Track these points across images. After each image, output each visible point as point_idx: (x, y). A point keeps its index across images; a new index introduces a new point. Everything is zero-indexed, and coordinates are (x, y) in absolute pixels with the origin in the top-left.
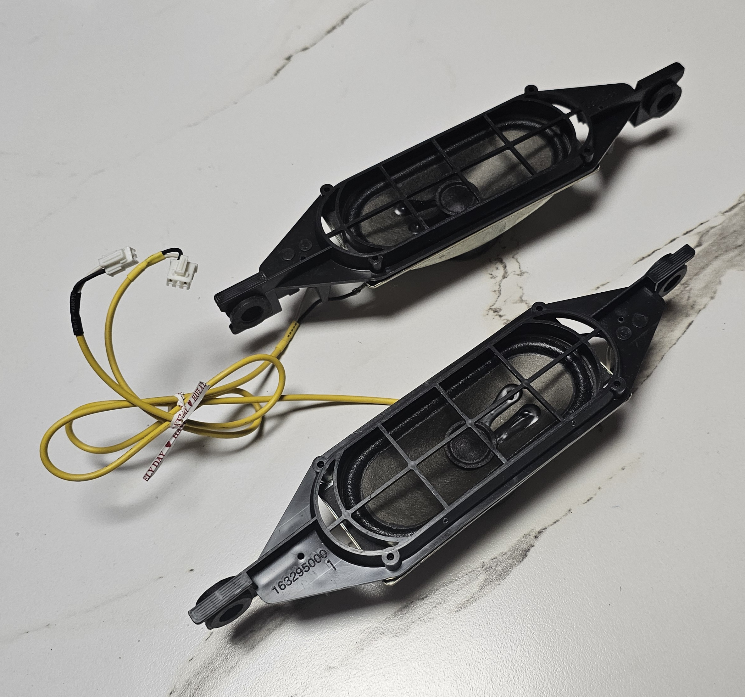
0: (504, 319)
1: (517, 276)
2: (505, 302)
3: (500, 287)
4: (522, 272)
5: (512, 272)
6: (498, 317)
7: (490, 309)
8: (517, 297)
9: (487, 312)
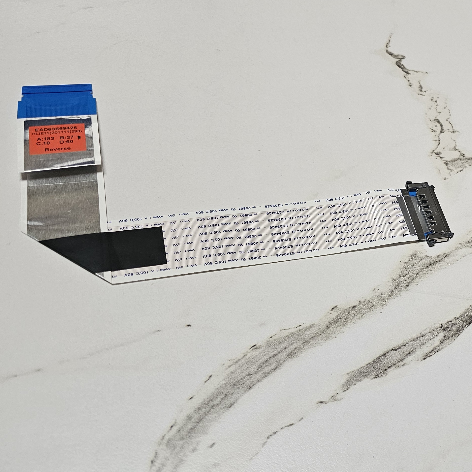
0: (444, 160)
1: (451, 133)
2: (443, 148)
3: (439, 138)
4: (454, 130)
5: (447, 130)
6: (439, 158)
7: (433, 152)
8: (452, 146)
9: (431, 154)
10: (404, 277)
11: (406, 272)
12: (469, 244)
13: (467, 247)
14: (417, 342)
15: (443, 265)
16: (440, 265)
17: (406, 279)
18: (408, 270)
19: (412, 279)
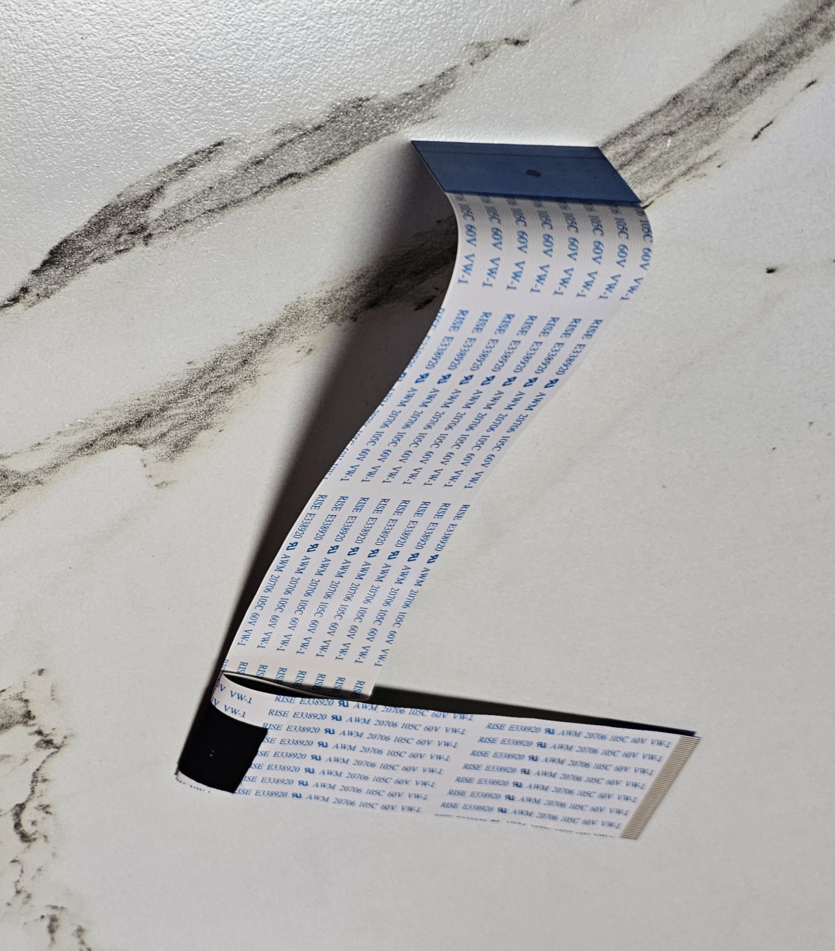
10: (221, 387)
11: (212, 401)
12: (14, 482)
13: (22, 471)
14: (227, 196)
15: (103, 421)
16: (110, 421)
17: (216, 380)
18: (205, 407)
19: (200, 380)
